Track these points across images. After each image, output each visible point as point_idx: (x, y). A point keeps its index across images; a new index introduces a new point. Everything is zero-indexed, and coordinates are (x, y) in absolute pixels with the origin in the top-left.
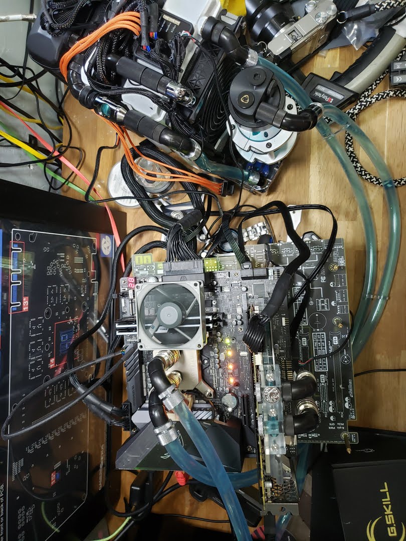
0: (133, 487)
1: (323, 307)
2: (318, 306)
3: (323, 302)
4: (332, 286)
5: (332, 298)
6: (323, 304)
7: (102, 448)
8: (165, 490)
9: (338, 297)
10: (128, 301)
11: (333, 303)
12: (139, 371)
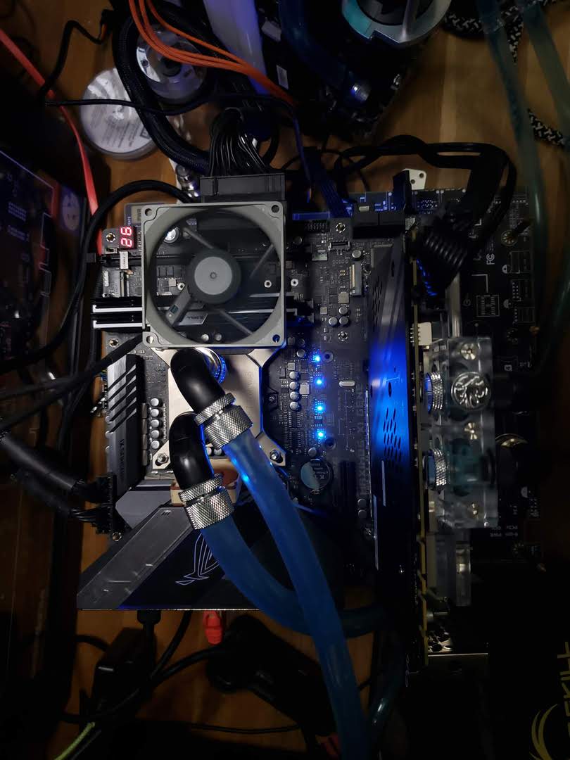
0: (100, 668)
1: (488, 310)
2: (480, 309)
3: (488, 301)
4: (505, 272)
5: (506, 294)
6: (487, 306)
7: (42, 596)
8: (166, 667)
9: (516, 292)
10: (117, 274)
11: (506, 304)
12: (135, 411)
